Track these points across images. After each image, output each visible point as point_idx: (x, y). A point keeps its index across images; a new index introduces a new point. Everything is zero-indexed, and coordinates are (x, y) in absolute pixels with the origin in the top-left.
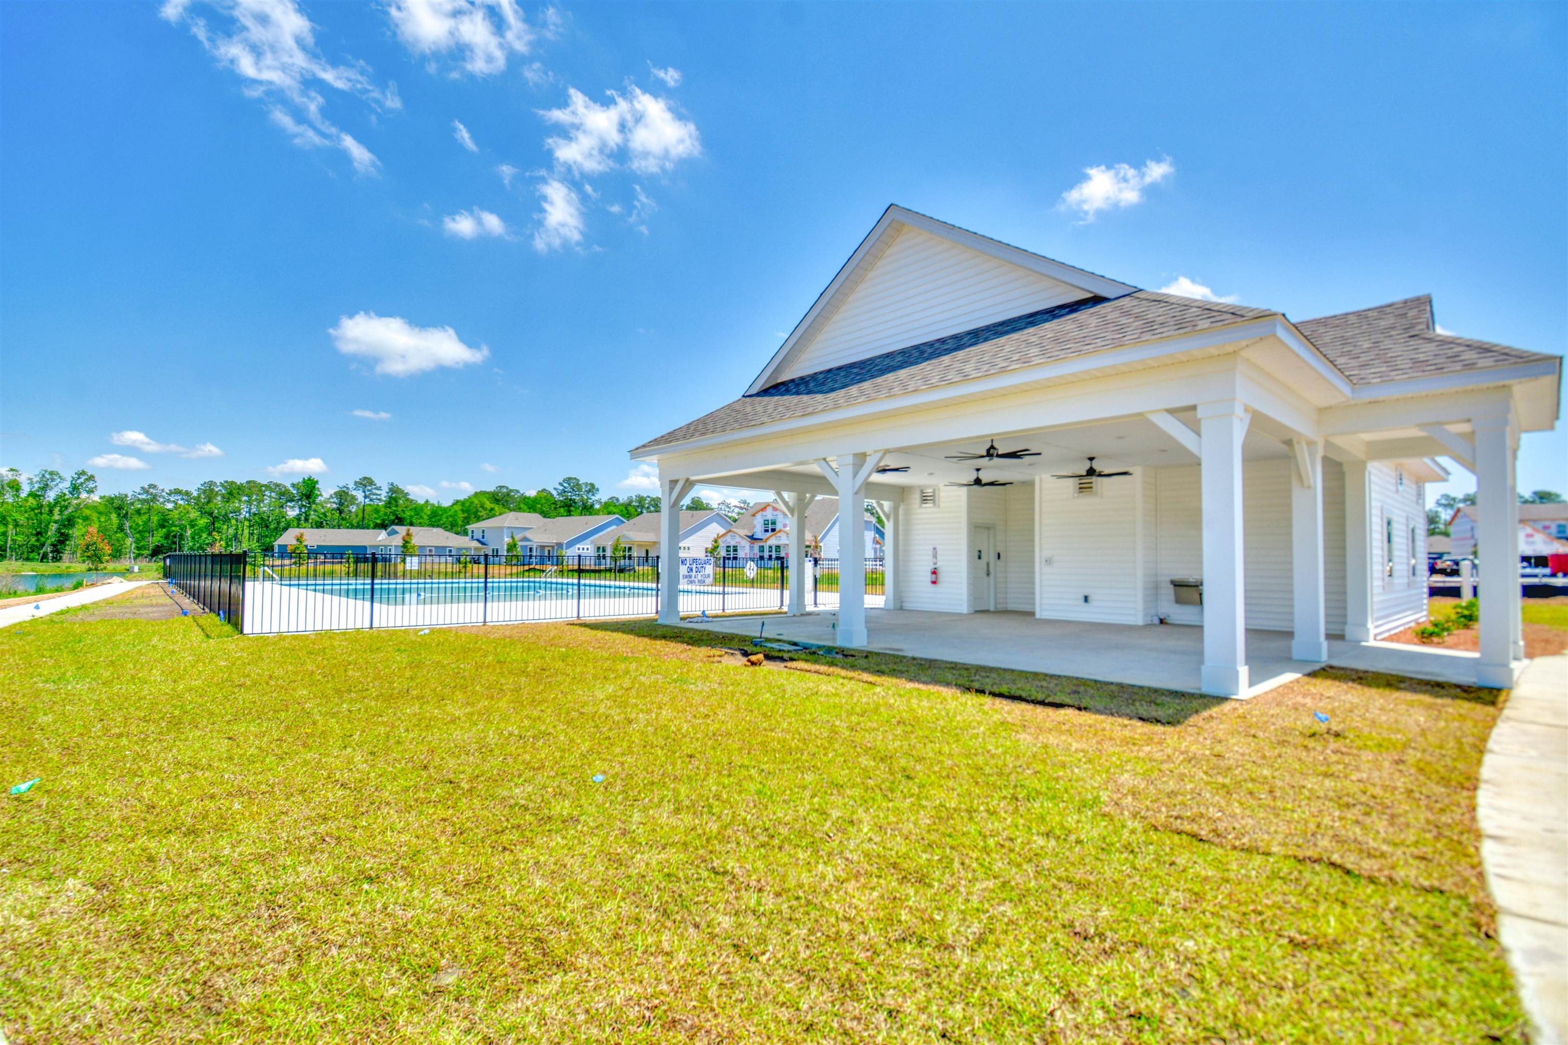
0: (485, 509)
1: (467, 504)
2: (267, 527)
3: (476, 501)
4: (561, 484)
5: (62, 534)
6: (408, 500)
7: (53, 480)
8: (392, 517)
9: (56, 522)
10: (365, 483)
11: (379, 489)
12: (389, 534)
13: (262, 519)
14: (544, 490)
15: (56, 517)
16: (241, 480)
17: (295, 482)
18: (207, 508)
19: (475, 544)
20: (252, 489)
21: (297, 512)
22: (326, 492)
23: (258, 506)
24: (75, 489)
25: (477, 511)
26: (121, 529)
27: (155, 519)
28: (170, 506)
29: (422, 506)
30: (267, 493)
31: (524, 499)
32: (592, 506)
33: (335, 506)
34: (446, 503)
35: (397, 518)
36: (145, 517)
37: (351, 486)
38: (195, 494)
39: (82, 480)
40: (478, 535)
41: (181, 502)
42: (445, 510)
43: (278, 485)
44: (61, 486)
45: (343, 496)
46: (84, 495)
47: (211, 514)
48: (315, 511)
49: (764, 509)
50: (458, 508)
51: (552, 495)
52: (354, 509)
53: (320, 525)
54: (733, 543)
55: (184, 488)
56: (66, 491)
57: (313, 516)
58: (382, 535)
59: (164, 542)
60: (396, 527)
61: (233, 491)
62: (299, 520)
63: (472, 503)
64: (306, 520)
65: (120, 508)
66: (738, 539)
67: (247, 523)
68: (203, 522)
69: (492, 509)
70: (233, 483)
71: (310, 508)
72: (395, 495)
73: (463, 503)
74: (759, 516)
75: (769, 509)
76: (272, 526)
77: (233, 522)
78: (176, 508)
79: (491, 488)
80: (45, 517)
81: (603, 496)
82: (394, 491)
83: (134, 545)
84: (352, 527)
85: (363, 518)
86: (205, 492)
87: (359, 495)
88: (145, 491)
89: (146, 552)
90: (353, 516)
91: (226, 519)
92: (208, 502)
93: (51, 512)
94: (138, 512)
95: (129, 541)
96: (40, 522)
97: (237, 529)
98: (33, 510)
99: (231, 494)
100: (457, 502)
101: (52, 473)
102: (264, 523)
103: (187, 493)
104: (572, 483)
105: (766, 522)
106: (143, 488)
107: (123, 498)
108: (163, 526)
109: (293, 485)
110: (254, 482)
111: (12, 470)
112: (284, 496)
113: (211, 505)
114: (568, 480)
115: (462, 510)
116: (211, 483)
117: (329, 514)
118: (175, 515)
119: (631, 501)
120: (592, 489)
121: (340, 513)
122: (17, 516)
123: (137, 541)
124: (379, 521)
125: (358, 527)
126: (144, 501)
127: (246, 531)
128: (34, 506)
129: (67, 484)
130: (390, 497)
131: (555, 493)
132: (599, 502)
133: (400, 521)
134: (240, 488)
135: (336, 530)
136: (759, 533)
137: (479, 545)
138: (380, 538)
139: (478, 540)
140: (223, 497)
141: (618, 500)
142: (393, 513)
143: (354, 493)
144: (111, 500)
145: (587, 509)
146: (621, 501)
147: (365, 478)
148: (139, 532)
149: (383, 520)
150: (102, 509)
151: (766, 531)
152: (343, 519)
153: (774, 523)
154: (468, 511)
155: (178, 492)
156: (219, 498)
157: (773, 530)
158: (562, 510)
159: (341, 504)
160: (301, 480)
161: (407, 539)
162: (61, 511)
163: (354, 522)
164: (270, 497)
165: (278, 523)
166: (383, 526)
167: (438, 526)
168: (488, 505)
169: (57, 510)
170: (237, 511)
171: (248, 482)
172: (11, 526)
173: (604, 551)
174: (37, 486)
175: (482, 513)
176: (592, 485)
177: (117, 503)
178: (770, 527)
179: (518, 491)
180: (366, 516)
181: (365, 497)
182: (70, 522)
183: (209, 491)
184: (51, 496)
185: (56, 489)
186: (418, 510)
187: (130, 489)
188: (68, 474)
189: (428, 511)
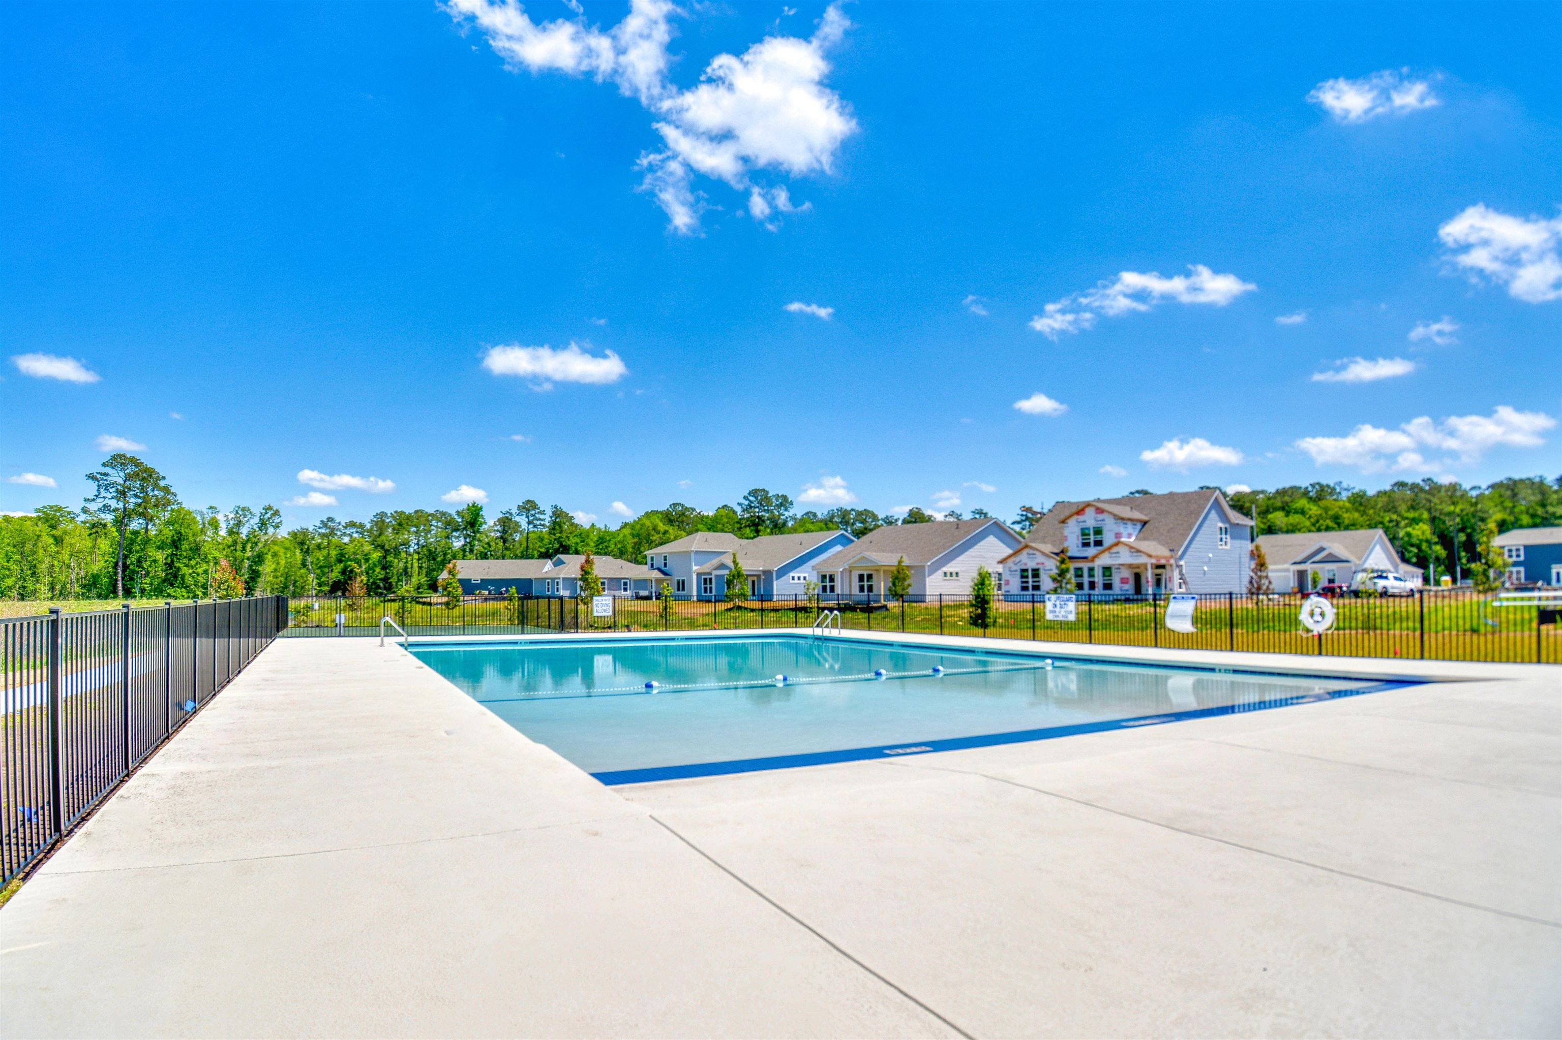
0: (658, 532)
1: (638, 527)
2: (434, 559)
3: (648, 523)
4: (745, 498)
5: (253, 571)
6: (572, 524)
7: (245, 516)
8: (557, 546)
9: (248, 559)
10: (529, 507)
11: (543, 513)
12: (556, 564)
13: (429, 551)
14: (725, 507)
15: (249, 554)
16: (409, 510)
17: (460, 509)
18: (379, 541)
19: (656, 574)
20: (419, 520)
21: (463, 542)
22: (490, 520)
23: (426, 538)
24: (263, 524)
25: (649, 535)
26: (304, 565)
27: (334, 553)
28: (346, 539)
29: (588, 532)
30: (434, 523)
31: (702, 519)
32: (785, 524)
33: (499, 534)
34: (614, 527)
35: (561, 545)
36: (325, 552)
37: (514, 511)
38: (368, 526)
39: (268, 515)
40: (659, 563)
41: (355, 535)
42: (613, 535)
43: (443, 514)
44: (252, 522)
45: (506, 523)
46: (271, 530)
47: (383, 547)
48: (479, 540)
49: (1080, 511)
50: (627, 531)
51: (735, 512)
52: (517, 537)
53: (484, 556)
54: (1031, 565)
55: (358, 521)
56: (255, 527)
57: (478, 547)
58: (548, 566)
59: (341, 577)
60: (562, 557)
61: (403, 522)
62: (464, 551)
63: (643, 525)
64: (471, 551)
65: (302, 543)
66: (1040, 558)
67: (416, 556)
68: (376, 555)
69: (665, 532)
70: (402, 513)
71: (474, 538)
72: (560, 518)
73: (632, 526)
74: (1072, 522)
75: (1090, 512)
76: (439, 559)
77: (403, 555)
78: (351, 542)
79: (664, 507)
80: (239, 553)
81: (796, 511)
82: (558, 513)
83: (315, 581)
84: (516, 557)
85: (527, 547)
86: (377, 523)
87: (523, 521)
88: (324, 524)
89: (326, 588)
90: (517, 545)
91: (397, 553)
92: (380, 535)
93: (244, 549)
94: (319, 547)
95: (311, 576)
96: (235, 559)
97: (407, 562)
98: (229, 547)
99: (400, 524)
100: (625, 525)
101: (243, 509)
102: (432, 556)
103: (362, 526)
104: (759, 496)
105: (1084, 533)
106: (322, 522)
107: (305, 532)
108: (340, 561)
109: (458, 513)
110: (422, 511)
111: (211, 508)
112: (450, 525)
113: (383, 538)
114: (754, 492)
115: (633, 536)
116: (383, 514)
117: (493, 544)
118: (350, 549)
119: (833, 517)
120: (785, 502)
121: (504, 542)
122: (216, 554)
123: (318, 577)
124: (543, 550)
125: (522, 557)
126: (323, 536)
127: (416, 565)
128: (230, 543)
129: (256, 520)
130: (554, 523)
131: (739, 510)
132: (793, 518)
133: (565, 549)
134: (409, 517)
135: (501, 561)
136: (1073, 546)
137: (661, 576)
138: (546, 569)
139: (659, 570)
140: (394, 529)
141: (815, 515)
142: (558, 540)
143: (517, 519)
144: (294, 535)
145: (778, 527)
146: (820, 516)
147: (528, 501)
148: (320, 567)
149: (548, 550)
150: (287, 544)
151: (1086, 545)
152: (507, 549)
153: (1098, 531)
154: (638, 535)
155: (352, 524)
156: (390, 530)
157: (1098, 543)
158: (748, 530)
159: (504, 532)
160: (465, 507)
161: (587, 568)
162: (252, 547)
163: (518, 552)
164: (436, 527)
165: (445, 555)
166: (546, 555)
167: (606, 554)
168: (662, 527)
169: (249, 546)
170: (406, 544)
171: (416, 512)
172: (212, 564)
173: (832, 579)
174: (232, 522)
175: (656, 537)
176: (785, 497)
177: (300, 538)
178: (1092, 538)
179: (694, 510)
180: (531, 546)
181: (529, 523)
182: (259, 559)
183: (380, 522)
184: (244, 531)
185: (247, 525)
186: (583, 536)
187: (311, 524)
188: (257, 510)
189: (594, 537)
